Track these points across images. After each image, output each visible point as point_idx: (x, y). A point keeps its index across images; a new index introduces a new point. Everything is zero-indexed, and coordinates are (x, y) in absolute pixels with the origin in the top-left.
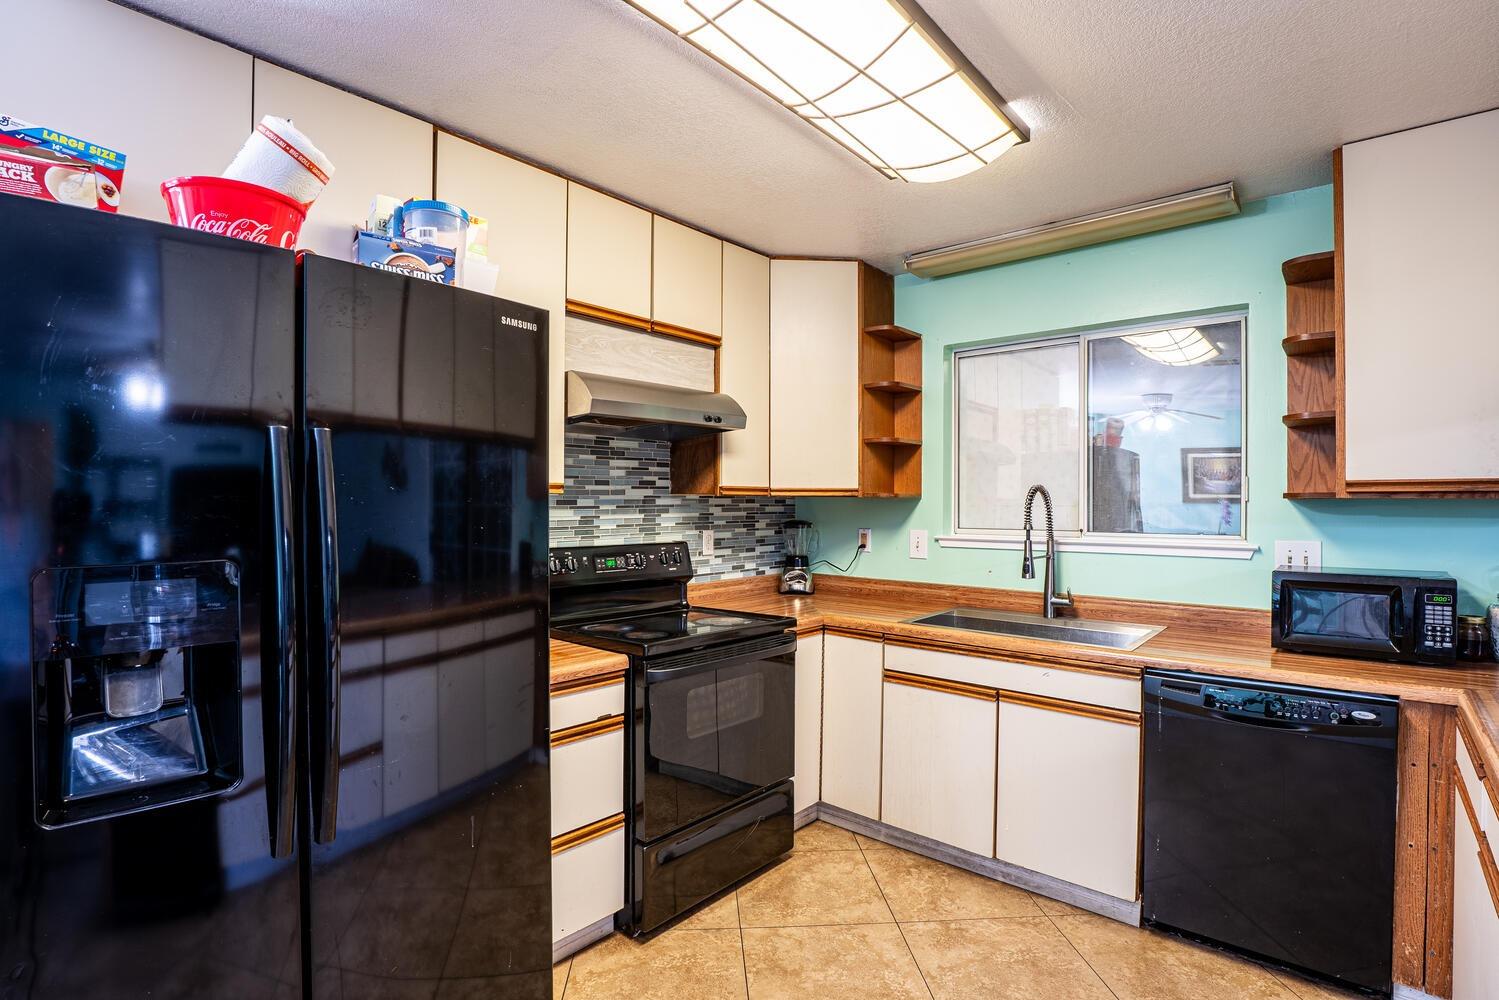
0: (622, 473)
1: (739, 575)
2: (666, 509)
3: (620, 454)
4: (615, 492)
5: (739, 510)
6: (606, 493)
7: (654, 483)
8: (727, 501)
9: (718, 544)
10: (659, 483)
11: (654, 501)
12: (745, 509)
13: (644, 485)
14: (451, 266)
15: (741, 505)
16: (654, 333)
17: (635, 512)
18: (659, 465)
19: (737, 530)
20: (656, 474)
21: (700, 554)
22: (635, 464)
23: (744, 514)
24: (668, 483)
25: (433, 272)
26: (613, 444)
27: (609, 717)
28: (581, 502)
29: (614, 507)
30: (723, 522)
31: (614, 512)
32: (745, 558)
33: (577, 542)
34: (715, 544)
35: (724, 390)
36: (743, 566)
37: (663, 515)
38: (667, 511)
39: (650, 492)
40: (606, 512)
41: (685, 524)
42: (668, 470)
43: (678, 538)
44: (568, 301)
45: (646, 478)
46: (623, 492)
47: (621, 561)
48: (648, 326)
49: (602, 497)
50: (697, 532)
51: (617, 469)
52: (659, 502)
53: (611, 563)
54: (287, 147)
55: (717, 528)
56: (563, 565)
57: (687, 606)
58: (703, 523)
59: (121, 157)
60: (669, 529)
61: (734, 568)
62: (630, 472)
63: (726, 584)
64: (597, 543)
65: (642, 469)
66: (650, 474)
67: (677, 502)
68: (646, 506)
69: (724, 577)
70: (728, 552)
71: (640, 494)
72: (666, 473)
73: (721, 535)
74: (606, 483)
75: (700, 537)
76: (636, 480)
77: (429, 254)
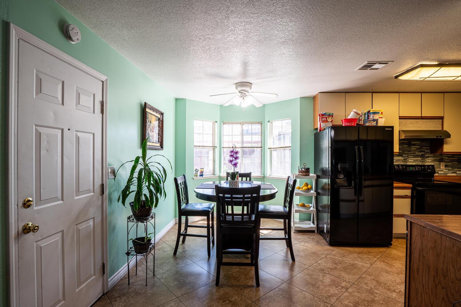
0: (415, 149)
1: (455, 175)
2: (428, 157)
3: (414, 145)
4: (412, 153)
5: (455, 157)
6: (411, 153)
7: (425, 151)
8: (451, 155)
9: (446, 166)
10: (426, 151)
11: (424, 155)
12: (457, 157)
13: (421, 151)
14: (377, 122)
15: (455, 156)
16: (422, 119)
17: (418, 158)
18: (426, 147)
19: (454, 163)
20: (425, 149)
21: (440, 168)
22: (419, 147)
23: (457, 159)
24: (429, 151)
25: (374, 124)
26: (412, 143)
27: (407, 195)
28: (403, 155)
29: (413, 157)
30: (449, 161)
31: (412, 157)
32: (456, 170)
33: (403, 163)
34: (445, 166)
35: (445, 129)
36: (456, 172)
37: (427, 159)
38: (429, 158)
39: (423, 153)
40: (411, 158)
41: (435, 161)
42: (429, 148)
43: (432, 164)
44: (399, 117)
45: (422, 150)
46: (415, 153)
47: (414, 168)
48: (421, 118)
49: (409, 154)
50: (439, 163)
51: (413, 148)
52: (426, 155)
53: (411, 168)
54: (356, 113)
55: (446, 162)
56: (399, 168)
57: (434, 180)
58: (441, 161)
59: (333, 114)
60: (429, 162)
61: (452, 172)
62: (417, 149)
63: (449, 176)
64: (408, 164)
65: (421, 148)
66: (423, 149)
67: (433, 155)
68: (423, 156)
69: (448, 175)
70: (451, 168)
71: (421, 154)
72: (428, 149)
73: (447, 164)
74: (411, 151)
75: (440, 164)
76: (419, 150)
77: (374, 120)
